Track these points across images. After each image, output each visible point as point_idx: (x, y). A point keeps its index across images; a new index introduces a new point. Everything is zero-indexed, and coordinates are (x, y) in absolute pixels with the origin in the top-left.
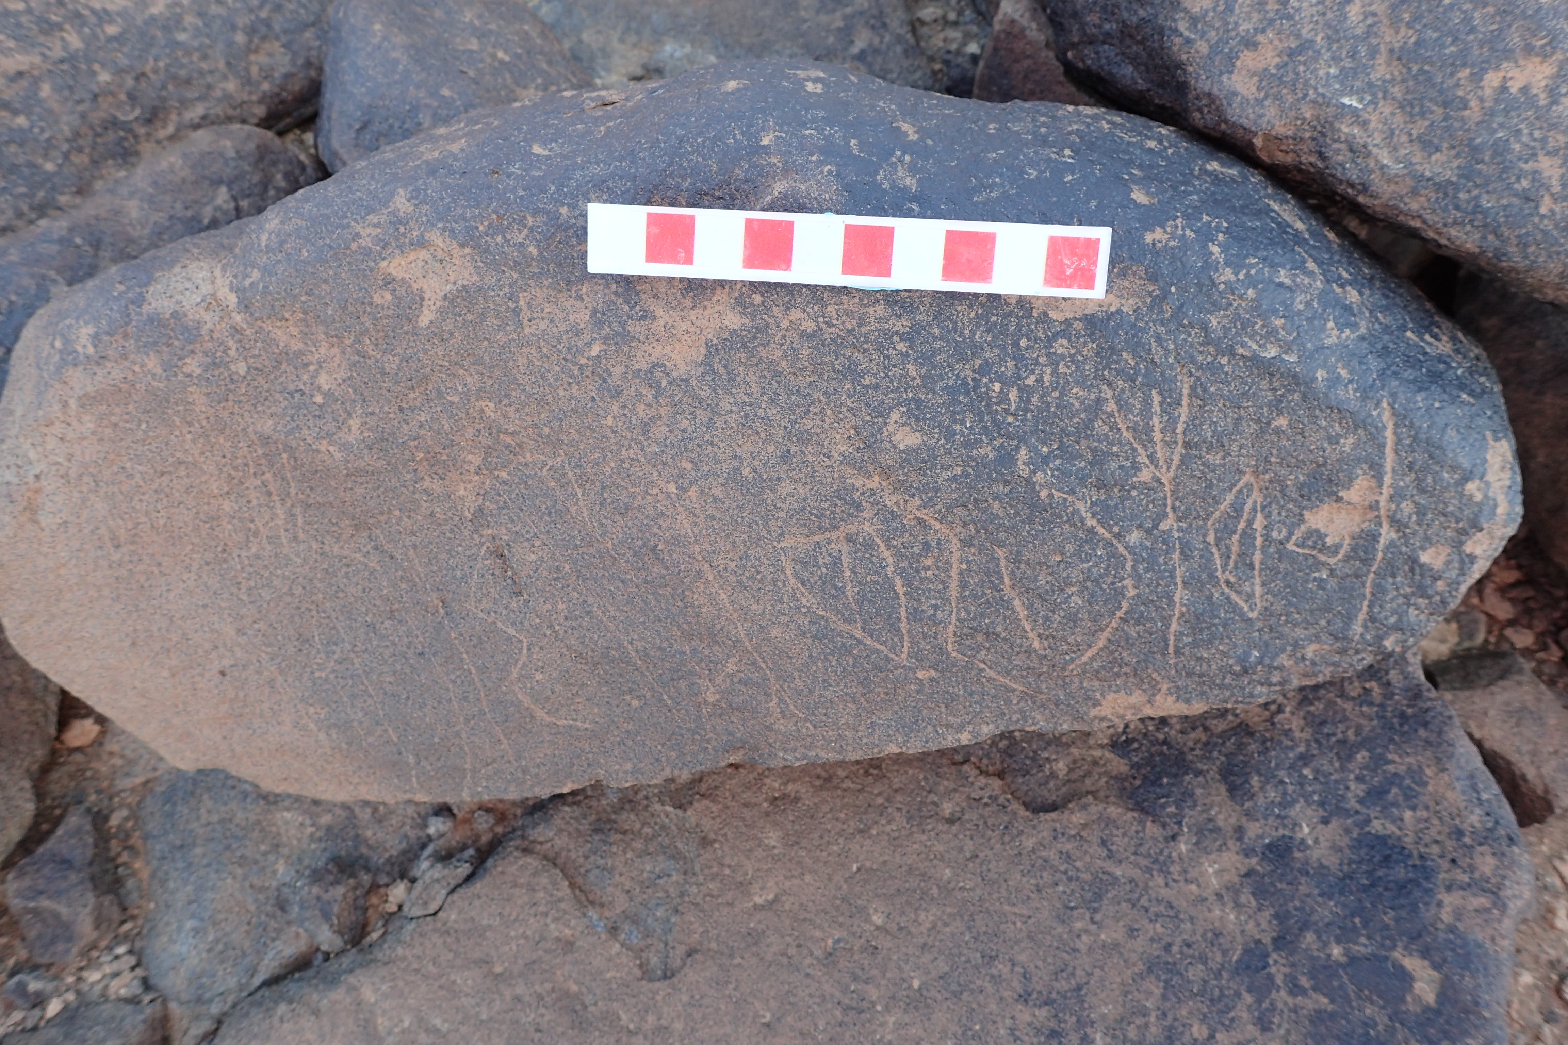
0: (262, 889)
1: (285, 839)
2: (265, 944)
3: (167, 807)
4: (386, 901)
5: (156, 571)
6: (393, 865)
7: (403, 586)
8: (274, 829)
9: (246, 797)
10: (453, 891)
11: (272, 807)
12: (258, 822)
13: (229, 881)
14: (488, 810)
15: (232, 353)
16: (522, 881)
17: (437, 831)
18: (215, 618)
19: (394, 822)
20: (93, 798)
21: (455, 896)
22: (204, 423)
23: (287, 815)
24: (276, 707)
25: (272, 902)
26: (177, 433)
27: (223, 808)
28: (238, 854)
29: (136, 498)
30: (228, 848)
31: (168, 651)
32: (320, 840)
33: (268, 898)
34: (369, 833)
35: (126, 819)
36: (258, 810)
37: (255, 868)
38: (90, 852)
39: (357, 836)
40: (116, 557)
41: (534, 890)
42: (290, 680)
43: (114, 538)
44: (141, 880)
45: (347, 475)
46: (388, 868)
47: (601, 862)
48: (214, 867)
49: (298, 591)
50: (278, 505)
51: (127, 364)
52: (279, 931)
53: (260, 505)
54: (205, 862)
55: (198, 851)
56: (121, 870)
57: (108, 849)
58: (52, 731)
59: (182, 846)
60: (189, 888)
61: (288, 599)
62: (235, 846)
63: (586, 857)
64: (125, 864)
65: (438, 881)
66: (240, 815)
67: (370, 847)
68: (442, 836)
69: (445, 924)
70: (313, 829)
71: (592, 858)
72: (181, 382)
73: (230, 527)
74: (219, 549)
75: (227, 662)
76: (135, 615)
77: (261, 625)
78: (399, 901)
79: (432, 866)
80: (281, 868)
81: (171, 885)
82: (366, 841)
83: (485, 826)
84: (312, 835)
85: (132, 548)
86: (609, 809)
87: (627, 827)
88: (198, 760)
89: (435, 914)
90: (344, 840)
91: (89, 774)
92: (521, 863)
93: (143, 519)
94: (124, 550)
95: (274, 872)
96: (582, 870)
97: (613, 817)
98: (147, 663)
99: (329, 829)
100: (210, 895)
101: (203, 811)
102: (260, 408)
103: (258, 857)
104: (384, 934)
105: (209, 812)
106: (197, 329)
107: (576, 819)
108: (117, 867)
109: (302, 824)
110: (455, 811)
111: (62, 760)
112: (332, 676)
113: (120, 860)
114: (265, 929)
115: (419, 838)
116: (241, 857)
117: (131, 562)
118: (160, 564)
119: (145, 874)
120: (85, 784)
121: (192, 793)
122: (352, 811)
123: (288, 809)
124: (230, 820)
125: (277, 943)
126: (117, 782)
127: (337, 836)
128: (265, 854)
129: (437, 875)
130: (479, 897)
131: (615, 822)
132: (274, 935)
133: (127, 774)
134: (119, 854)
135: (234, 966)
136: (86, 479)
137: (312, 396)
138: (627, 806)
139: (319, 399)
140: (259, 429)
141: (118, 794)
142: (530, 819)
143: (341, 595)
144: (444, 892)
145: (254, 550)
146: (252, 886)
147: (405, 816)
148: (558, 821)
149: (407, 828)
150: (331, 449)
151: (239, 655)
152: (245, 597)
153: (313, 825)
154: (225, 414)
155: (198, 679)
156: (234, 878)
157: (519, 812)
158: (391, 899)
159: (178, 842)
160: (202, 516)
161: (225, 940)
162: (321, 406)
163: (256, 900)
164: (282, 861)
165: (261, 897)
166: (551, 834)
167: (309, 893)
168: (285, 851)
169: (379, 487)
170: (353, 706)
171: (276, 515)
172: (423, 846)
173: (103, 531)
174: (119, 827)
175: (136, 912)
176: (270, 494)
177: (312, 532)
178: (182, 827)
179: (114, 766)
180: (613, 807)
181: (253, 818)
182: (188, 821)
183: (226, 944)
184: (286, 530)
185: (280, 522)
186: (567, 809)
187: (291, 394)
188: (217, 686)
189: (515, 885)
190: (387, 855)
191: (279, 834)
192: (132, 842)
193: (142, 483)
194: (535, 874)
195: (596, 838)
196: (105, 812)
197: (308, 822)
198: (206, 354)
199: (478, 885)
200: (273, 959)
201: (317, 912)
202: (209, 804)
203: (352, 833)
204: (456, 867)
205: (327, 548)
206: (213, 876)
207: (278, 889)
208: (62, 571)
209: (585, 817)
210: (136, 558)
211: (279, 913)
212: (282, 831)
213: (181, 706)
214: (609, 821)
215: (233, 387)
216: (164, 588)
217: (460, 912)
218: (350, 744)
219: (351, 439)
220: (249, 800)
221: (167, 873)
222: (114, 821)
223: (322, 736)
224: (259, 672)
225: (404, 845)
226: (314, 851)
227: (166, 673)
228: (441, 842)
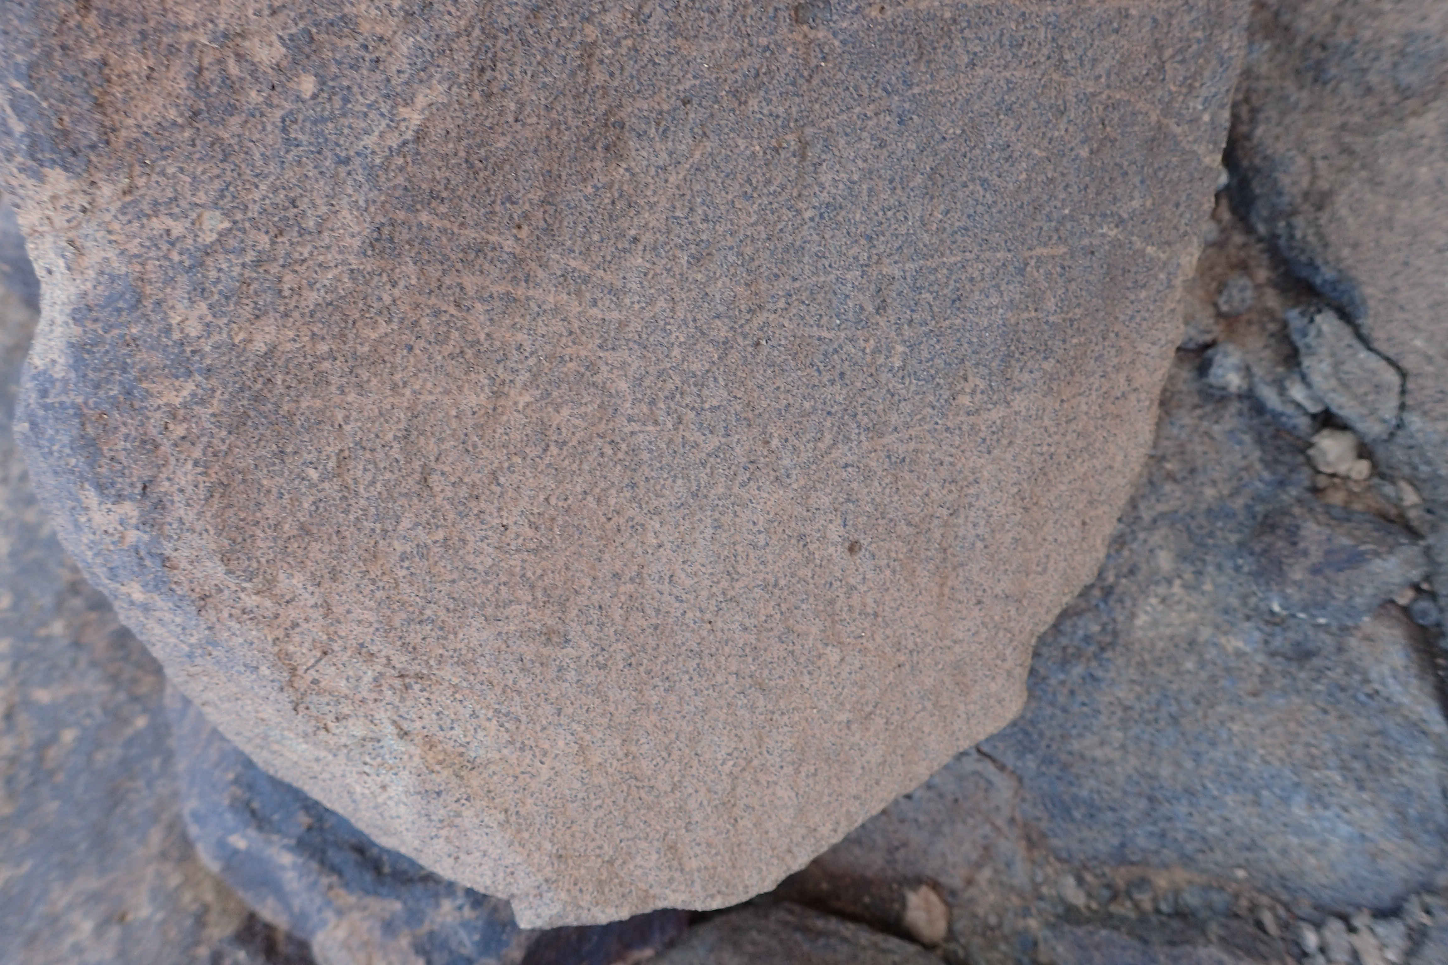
0: (1265, 678)
1: (1183, 630)
2: (1369, 696)
3: (1077, 815)
4: (1346, 478)
5: (630, 588)
6: (1276, 461)
7: (753, 103)
8: (1160, 645)
9: (1094, 679)
10: (1365, 341)
11: (1121, 641)
12: (1142, 664)
13: (1236, 727)
14: (1222, 287)
15: (178, 228)
16: (1381, 208)
17: (1237, 369)
18: (745, 515)
19: (1199, 449)
20: (1033, 923)
21: (1379, 336)
22: (323, 348)
23: (1141, 620)
24: (944, 473)
25: (1293, 668)
26: (340, 416)
27: (1103, 718)
28: (1191, 706)
29: (470, 558)
30: (1174, 720)
31: (790, 630)
32: (1199, 573)
33: (1285, 674)
34: (1210, 492)
35: (1080, 881)
36: (1120, 661)
37: (1224, 683)
38: (1122, 938)
39: (1209, 511)
40: (586, 649)
41: (1409, 184)
42: (894, 419)
43: (548, 636)
44: (1190, 883)
45: (488, 96)
46: (1283, 470)
47: (1386, 61)
48: (1203, 746)
49: (721, 330)
50: (535, 293)
51: (166, 447)
52: (1351, 668)
53: (531, 332)
54: (1189, 764)
55: (1166, 771)
56: (1164, 907)
57: (1123, 919)
58: (911, 948)
59: (1151, 799)
60: (1230, 799)
61: (734, 357)
62: (1174, 709)
63: (1369, 90)
64: (1155, 900)
65: (1337, 365)
66: (1122, 693)
67: (1235, 493)
68: (1247, 371)
69: (1430, 360)
70: (1177, 582)
71: (1373, 78)
72: (216, 347)
73: (565, 412)
74: (608, 450)
75: (835, 531)
76: (709, 663)
77: (776, 431)
78: (1351, 454)
79: (1304, 378)
80: (1234, 643)
81: (1213, 830)
82: (1221, 498)
83: (1249, 294)
84: (1186, 586)
85: (574, 613)
86: (1281, 57)
87: (1327, 18)
88: (1009, 673)
89: (1403, 374)
90: (1211, 535)
91: (993, 920)
92: (1344, 212)
93: (515, 561)
94: (574, 630)
95: (1240, 654)
96: (1392, 99)
97: (1299, 42)
98: (806, 680)
99: (1183, 557)
100: (1253, 765)
101: (1098, 753)
102: (310, 224)
103: (1204, 675)
104: (1412, 482)
105: (1102, 743)
106: (113, 278)
107: (1283, 114)
108: (1158, 911)
109: (1163, 600)
110: (1208, 338)
111: (961, 953)
112: (907, 332)
113: (1147, 906)
114: (1343, 689)
115: (1240, 414)
116: (1197, 702)
117: (601, 625)
118: (616, 575)
119: (1181, 875)
120: (1006, 930)
121: (1065, 767)
122: (1163, 515)
123: (1133, 616)
124: (1127, 708)
125: (1373, 675)
126: (1016, 882)
127: (1202, 545)
128: (1202, 664)
129: (1325, 367)
130: (1395, 290)
131: (1310, 40)
132: (1357, 677)
133: (1008, 865)
134: (1137, 905)
135: (1399, 753)
136: (414, 638)
137: (299, 99)
138: (1285, 18)
139: (308, 85)
140: (357, 243)
141: (1036, 886)
142: (1260, 203)
143: (748, 250)
144: (1363, 354)
145: (623, 386)
146: (1255, 694)
147: (1195, 429)
148: (1279, 148)
149: (1216, 429)
150: (421, 101)
151: (826, 500)
152: (714, 442)
153: (1169, 582)
154: (312, 297)
155: (856, 600)
156: (1232, 719)
157: (1238, 238)
158: (1342, 469)
159: (1143, 804)
160: (532, 452)
161: (1346, 757)
162: (322, 81)
163: (1284, 692)
164: (1223, 640)
165: (1279, 682)
166: (1301, 161)
167: (1299, 585)
168: (1205, 633)
169: (525, 42)
170: (975, 311)
171: (556, 310)
172: (1259, 408)
173: (529, 650)
174: (1090, 895)
175: (1244, 903)
176: (509, 299)
177: (608, 251)
178: (1117, 795)
179: (990, 882)
180: (1278, 48)
181: (1133, 673)
182: (1110, 783)
183: (1355, 757)
184: (594, 303)
185: (575, 308)
186: (1259, 131)
187: (290, 143)
188: (878, 569)
189: (1389, 223)
190: (1258, 466)
191: (1172, 638)
192: (1120, 883)
193: (440, 535)
194: (1374, 183)
195: (1333, 71)
196: (1060, 910)
197: (1162, 590)
198: (169, 281)
199: (1368, 291)
200: (1405, 685)
201: (1342, 577)
202: (1090, 740)
203: (1202, 520)
204: (1320, 334)
205: (647, 238)
206: (1218, 754)
207: (1272, 654)
208: (596, 759)
209: (1284, 98)
210: (594, 614)
211: (1317, 662)
212: (1168, 631)
213: (902, 658)
214: (1304, 53)
215: (250, 257)
216: (666, 587)
217: (1415, 329)
218: (1048, 353)
219: (405, 46)
220: (1099, 673)
221: (1191, 835)
222: (1077, 898)
223: (1019, 402)
224: (868, 476)
225: (1247, 438)
226: (1217, 586)
227: (833, 655)
228: (1258, 371)
